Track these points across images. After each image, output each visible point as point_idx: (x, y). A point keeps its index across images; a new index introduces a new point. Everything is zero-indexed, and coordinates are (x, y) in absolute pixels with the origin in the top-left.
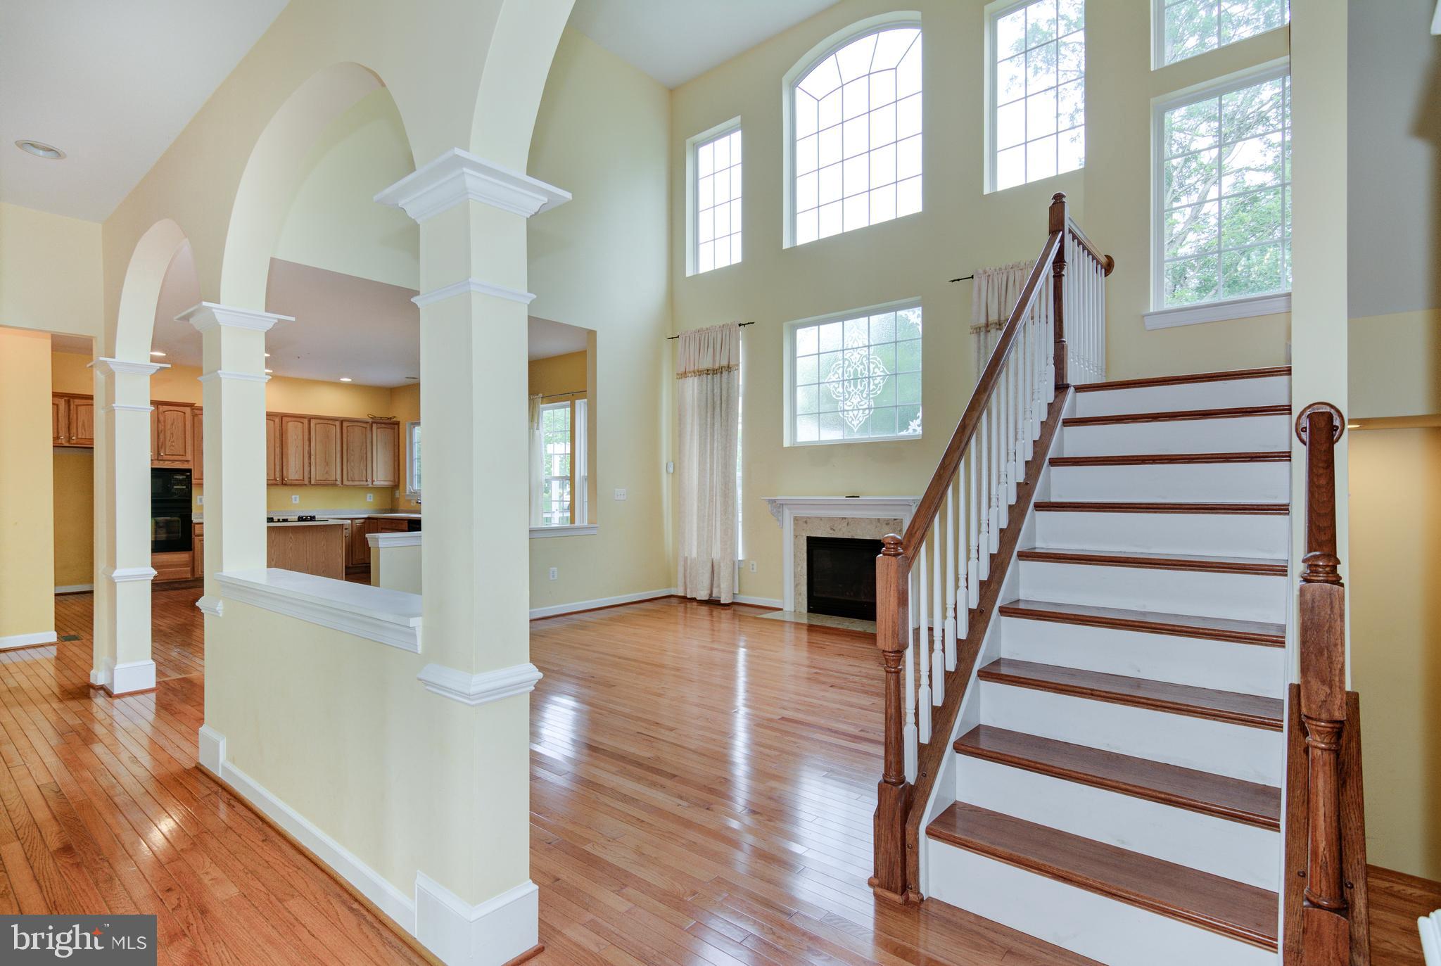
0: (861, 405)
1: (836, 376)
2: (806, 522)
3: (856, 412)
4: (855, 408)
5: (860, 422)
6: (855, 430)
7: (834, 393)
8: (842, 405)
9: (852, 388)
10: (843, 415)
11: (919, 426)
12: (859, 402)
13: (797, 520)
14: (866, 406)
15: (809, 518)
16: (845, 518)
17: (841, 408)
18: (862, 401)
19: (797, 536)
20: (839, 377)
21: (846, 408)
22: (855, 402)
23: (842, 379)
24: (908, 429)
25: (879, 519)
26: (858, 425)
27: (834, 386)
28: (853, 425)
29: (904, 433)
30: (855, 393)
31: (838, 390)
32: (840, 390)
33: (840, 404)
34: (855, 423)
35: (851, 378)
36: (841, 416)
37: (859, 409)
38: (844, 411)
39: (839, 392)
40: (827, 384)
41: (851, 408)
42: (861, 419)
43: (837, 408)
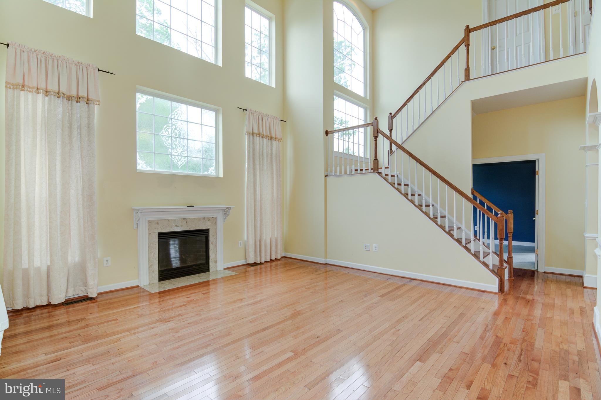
0: (183, 154)
1: (167, 132)
2: (158, 223)
3: (180, 157)
4: (180, 155)
5: (183, 163)
6: (180, 168)
7: (166, 143)
8: (171, 151)
9: (177, 143)
10: (172, 157)
11: (213, 170)
12: (182, 152)
13: (150, 222)
14: (186, 155)
15: (160, 220)
16: (185, 219)
17: (170, 152)
18: (183, 151)
19: (150, 234)
20: (169, 134)
21: (174, 153)
22: (180, 151)
23: (171, 135)
24: (208, 171)
25: (204, 218)
26: (181, 164)
27: (165, 139)
28: (178, 164)
29: (206, 173)
30: (180, 146)
31: (168, 141)
32: (170, 141)
33: (170, 150)
34: (180, 163)
35: (177, 136)
36: (171, 157)
37: (182, 156)
38: (172, 155)
39: (169, 143)
40: (161, 136)
41: (177, 154)
42: (183, 162)
43: (168, 153)
